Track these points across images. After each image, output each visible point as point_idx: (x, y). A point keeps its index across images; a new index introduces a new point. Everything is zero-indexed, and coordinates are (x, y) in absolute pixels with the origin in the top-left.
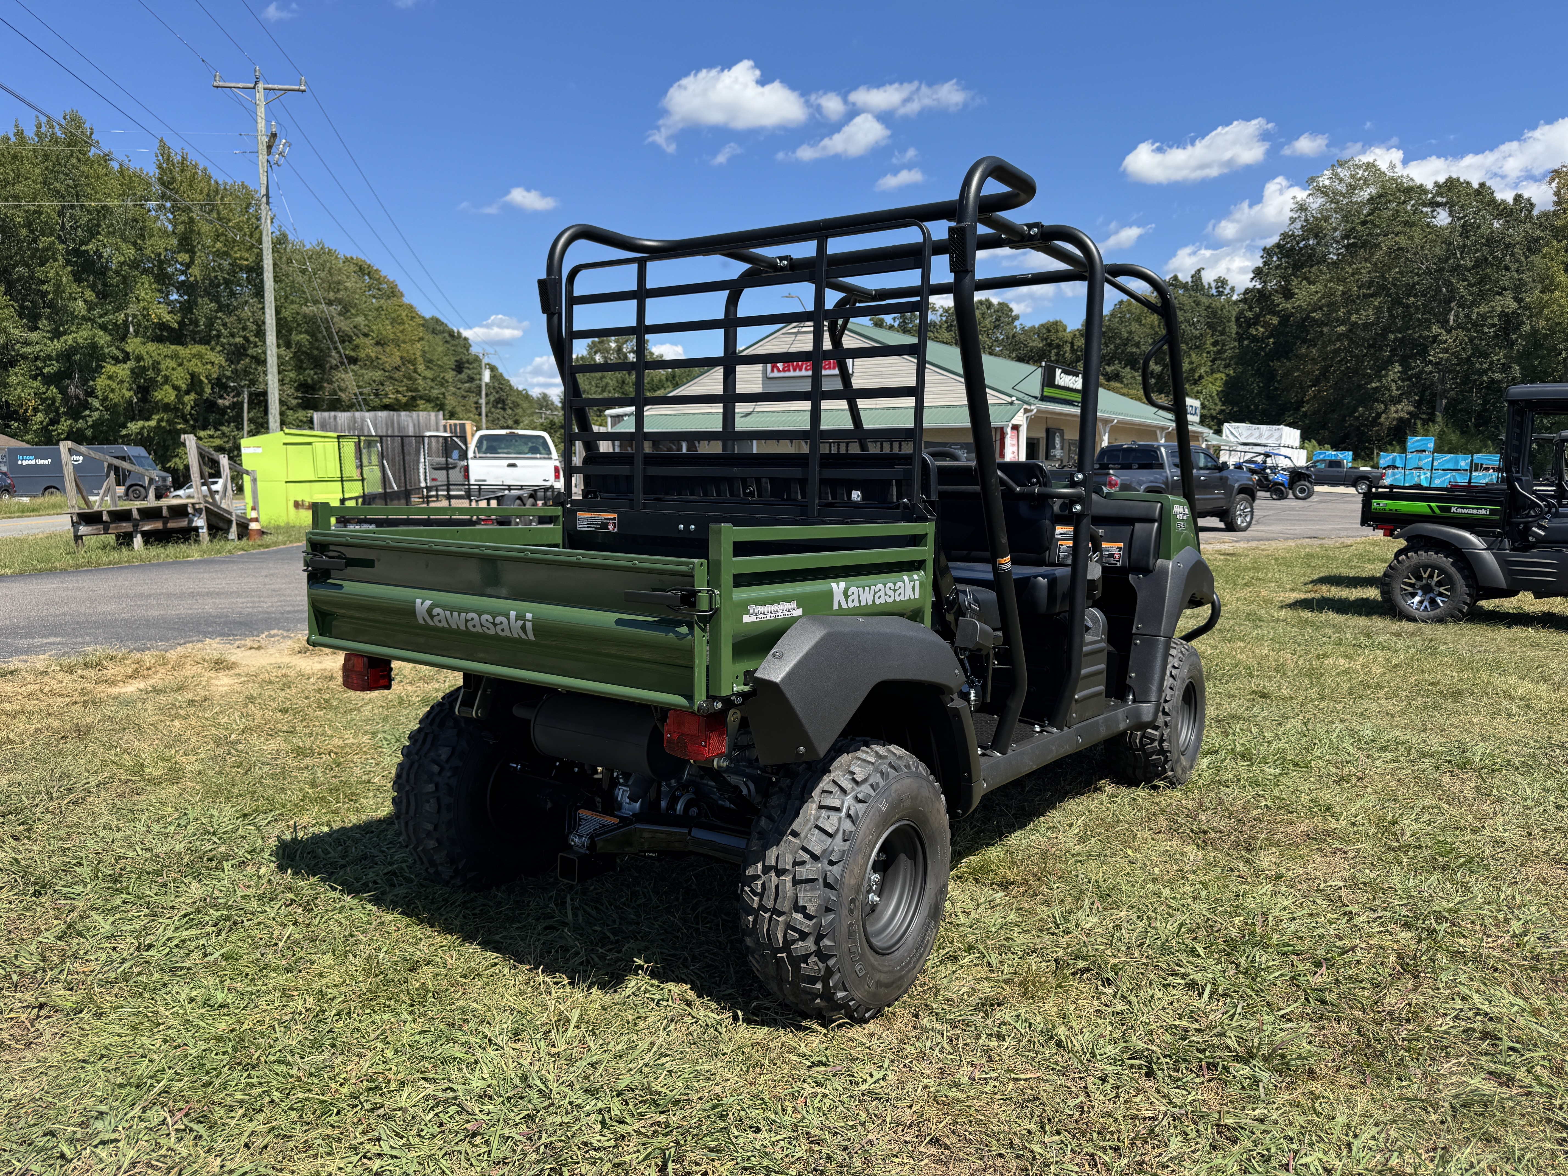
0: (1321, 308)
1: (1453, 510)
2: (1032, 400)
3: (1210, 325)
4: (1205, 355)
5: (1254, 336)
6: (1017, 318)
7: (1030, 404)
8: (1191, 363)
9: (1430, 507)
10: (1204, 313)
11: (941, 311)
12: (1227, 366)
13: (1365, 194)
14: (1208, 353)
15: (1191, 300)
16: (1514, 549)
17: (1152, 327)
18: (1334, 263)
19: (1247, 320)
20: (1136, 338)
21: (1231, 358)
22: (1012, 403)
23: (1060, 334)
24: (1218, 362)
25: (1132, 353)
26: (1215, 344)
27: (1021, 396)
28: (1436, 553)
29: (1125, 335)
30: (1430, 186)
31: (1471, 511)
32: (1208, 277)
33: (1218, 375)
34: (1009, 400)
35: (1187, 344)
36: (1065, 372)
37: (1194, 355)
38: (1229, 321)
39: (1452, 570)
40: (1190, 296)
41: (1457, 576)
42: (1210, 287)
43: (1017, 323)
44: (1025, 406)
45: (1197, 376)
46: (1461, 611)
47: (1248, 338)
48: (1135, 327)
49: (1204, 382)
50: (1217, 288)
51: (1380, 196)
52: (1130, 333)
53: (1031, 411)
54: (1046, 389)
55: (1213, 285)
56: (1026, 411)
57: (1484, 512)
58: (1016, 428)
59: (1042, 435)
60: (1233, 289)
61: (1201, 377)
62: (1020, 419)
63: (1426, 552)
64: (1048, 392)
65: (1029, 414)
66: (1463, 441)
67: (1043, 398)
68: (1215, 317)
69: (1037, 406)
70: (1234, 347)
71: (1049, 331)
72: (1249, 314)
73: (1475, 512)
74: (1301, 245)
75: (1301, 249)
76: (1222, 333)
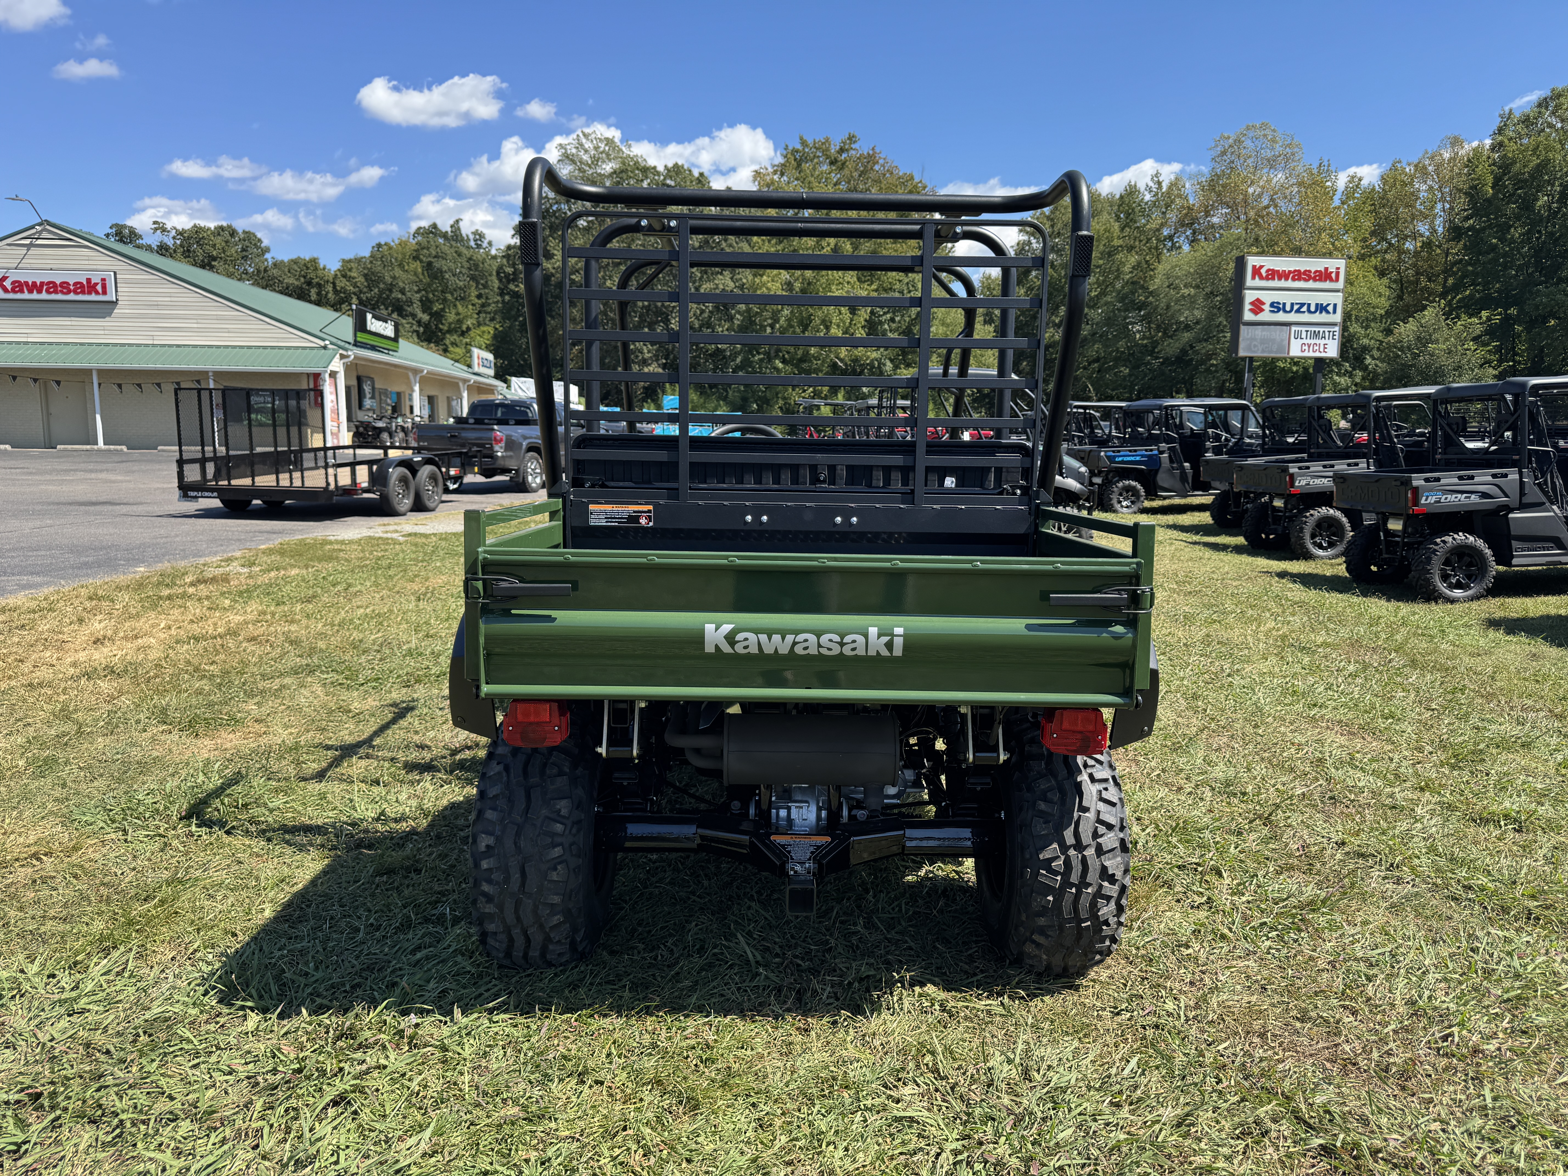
0: (577, 271)
2: (347, 346)
3: (473, 278)
4: (470, 307)
5: (514, 292)
6: (267, 250)
7: (346, 350)
8: (458, 314)
10: (466, 265)
11: (173, 233)
12: (492, 319)
13: (608, 167)
14: (473, 305)
15: (453, 250)
17: (416, 274)
18: (585, 229)
19: (507, 275)
20: (401, 284)
21: (495, 312)
22: (325, 347)
23: (320, 273)
24: (483, 315)
25: (398, 300)
26: (479, 296)
27: (334, 340)
29: (388, 279)
30: (661, 168)
32: (466, 229)
33: (485, 328)
34: (322, 343)
35: (452, 295)
36: (376, 317)
37: (460, 307)
38: (490, 275)
40: (451, 246)
42: (468, 239)
43: (268, 256)
44: (341, 351)
45: (464, 328)
47: (508, 294)
48: (398, 272)
49: (472, 333)
50: (475, 240)
51: (622, 172)
52: (394, 278)
53: (348, 357)
54: (359, 334)
55: (471, 237)
56: (342, 357)
58: (333, 375)
59: (354, 382)
60: (490, 243)
61: (468, 329)
62: (337, 365)
64: (362, 337)
65: (346, 360)
66: (702, 400)
67: (356, 344)
68: (476, 270)
69: (353, 353)
70: (497, 302)
71: (308, 268)
72: (510, 270)
74: (555, 208)
75: (554, 212)
76: (485, 286)
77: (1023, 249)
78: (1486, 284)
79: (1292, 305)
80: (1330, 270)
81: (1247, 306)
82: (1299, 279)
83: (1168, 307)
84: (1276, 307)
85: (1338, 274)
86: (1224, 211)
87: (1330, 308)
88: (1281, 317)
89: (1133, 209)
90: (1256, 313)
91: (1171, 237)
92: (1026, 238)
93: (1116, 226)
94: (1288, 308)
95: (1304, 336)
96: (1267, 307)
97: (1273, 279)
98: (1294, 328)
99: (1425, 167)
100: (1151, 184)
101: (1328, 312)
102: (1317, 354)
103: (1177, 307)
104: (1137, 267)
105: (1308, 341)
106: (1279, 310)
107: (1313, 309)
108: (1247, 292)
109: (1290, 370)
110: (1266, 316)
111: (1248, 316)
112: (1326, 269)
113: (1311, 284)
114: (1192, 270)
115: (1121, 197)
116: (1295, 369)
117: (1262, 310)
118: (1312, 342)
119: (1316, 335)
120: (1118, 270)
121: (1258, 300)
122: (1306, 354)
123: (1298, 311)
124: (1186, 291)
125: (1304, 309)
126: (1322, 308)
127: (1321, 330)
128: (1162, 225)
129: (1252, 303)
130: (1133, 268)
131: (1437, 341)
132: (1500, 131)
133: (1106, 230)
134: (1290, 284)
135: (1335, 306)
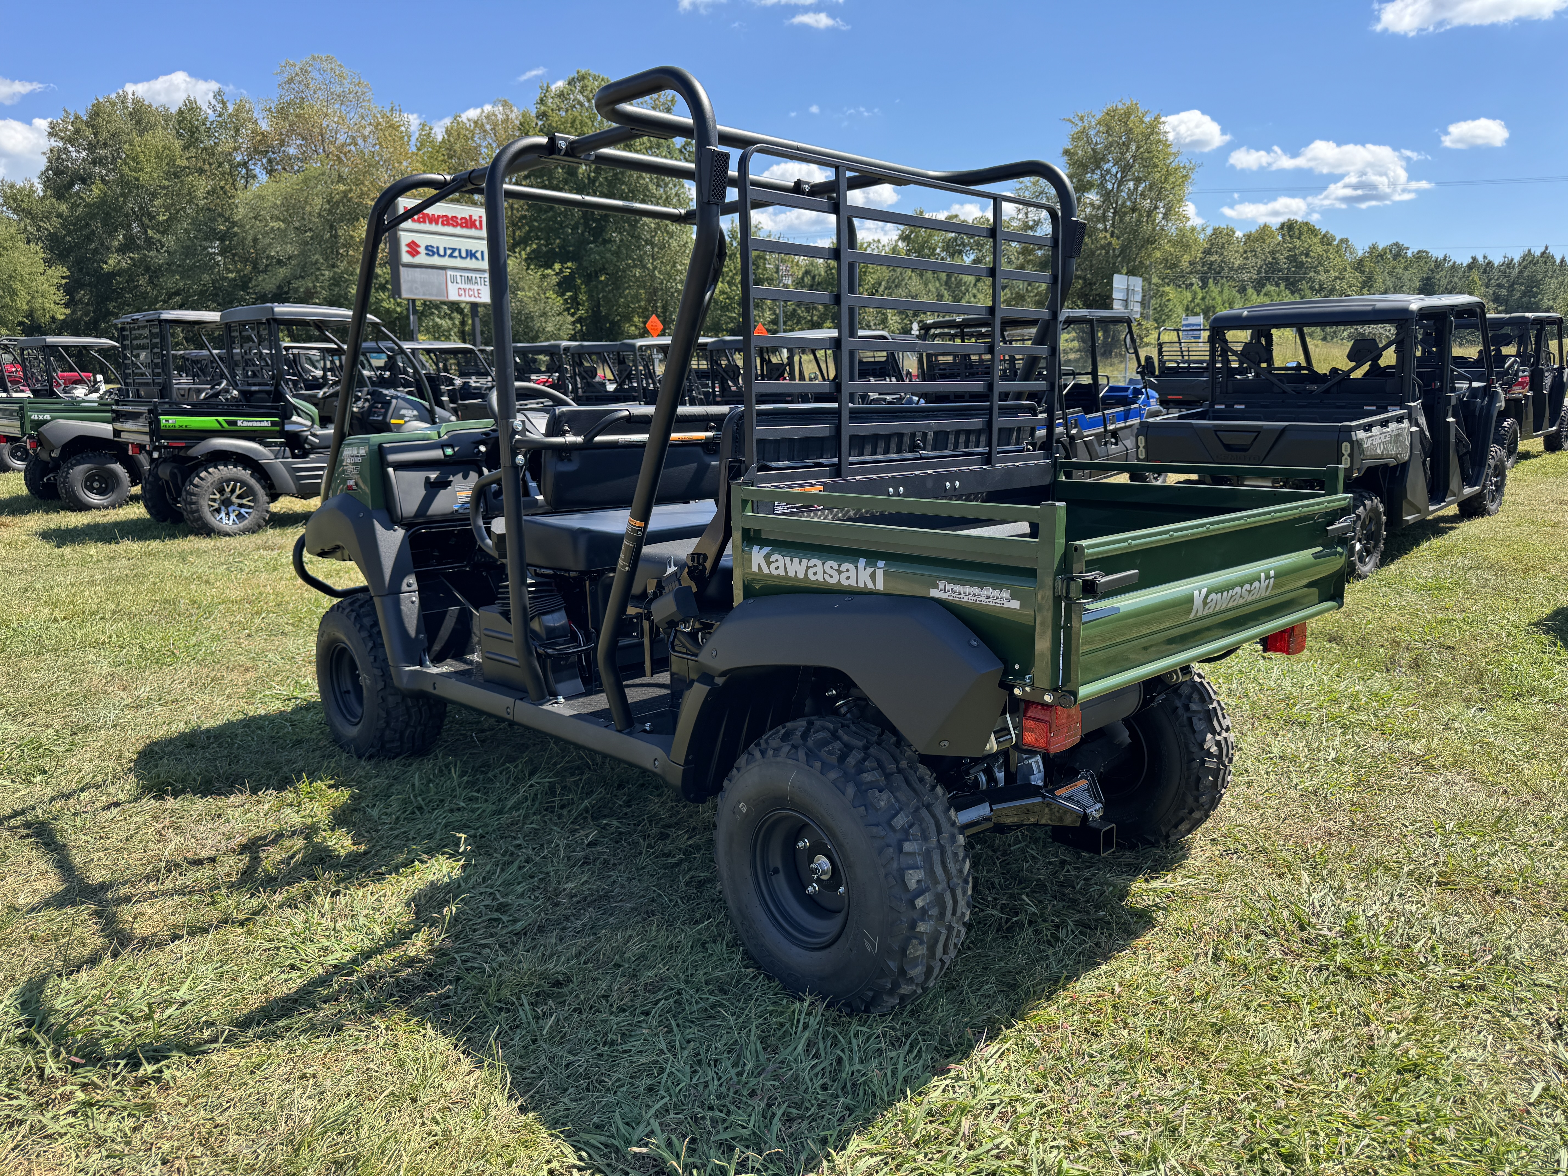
1: (239, 423)
9: (218, 422)
16: (294, 456)
28: (235, 467)
31: (255, 424)
39: (253, 482)
41: (257, 487)
46: (264, 519)
57: (265, 424)
63: (226, 466)
73: (258, 424)
77: (59, 158)
78: (547, 239)
79: (445, 249)
80: (474, 218)
81: (404, 249)
82: (448, 224)
83: (255, 240)
84: (431, 251)
85: (481, 222)
86: (298, 142)
87: (479, 255)
88: (436, 260)
89: (197, 128)
90: (413, 256)
91: (245, 164)
92: (61, 144)
93: (178, 144)
94: (442, 252)
95: (459, 280)
96: (422, 250)
97: (424, 222)
98: (449, 273)
99: (483, 125)
100: (213, 102)
101: (477, 258)
102: (473, 299)
103: (267, 241)
104: (211, 193)
105: (463, 286)
106: (434, 253)
107: (464, 254)
108: (401, 233)
109: (395, 311)
110: (422, 258)
111: (406, 258)
112: (471, 216)
113: (458, 230)
114: (278, 202)
115: (181, 112)
116: (399, 309)
117: (418, 253)
118: (467, 287)
119: (469, 280)
120: (190, 194)
121: (413, 242)
122: (462, 299)
123: (451, 256)
124: (275, 225)
125: (456, 254)
126: (471, 255)
127: (474, 276)
128: (235, 149)
129: (408, 245)
130: (208, 193)
131: (523, 289)
132: (542, 101)
133: (164, 147)
134: (440, 228)
135: (482, 253)
